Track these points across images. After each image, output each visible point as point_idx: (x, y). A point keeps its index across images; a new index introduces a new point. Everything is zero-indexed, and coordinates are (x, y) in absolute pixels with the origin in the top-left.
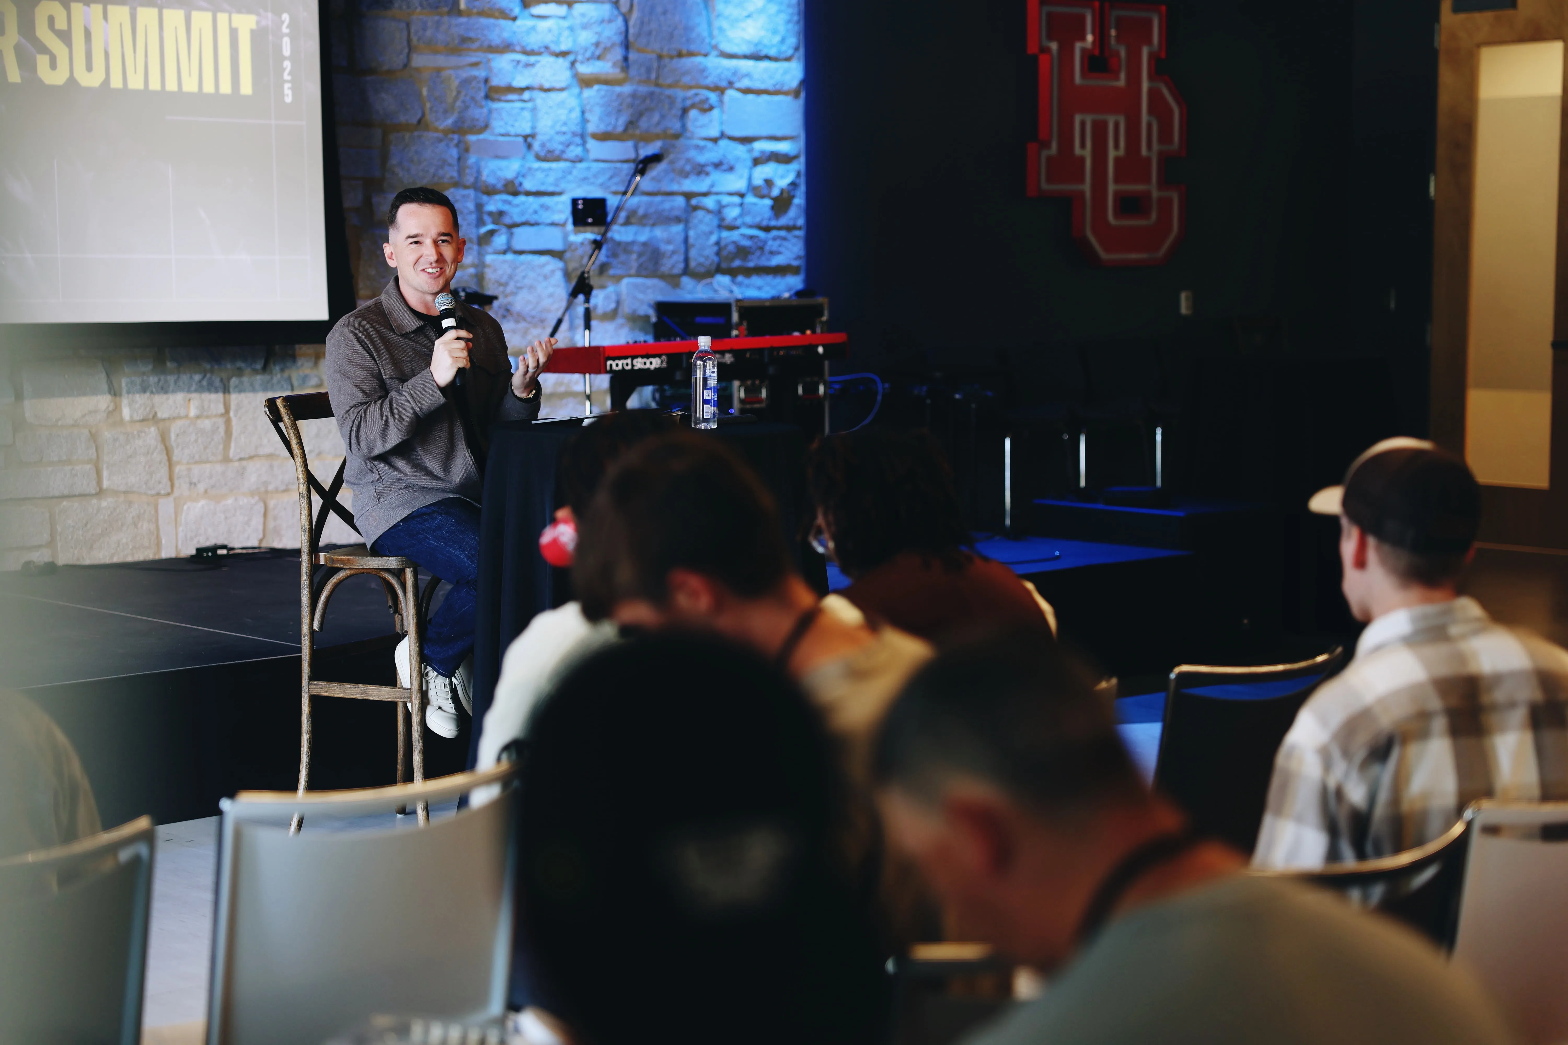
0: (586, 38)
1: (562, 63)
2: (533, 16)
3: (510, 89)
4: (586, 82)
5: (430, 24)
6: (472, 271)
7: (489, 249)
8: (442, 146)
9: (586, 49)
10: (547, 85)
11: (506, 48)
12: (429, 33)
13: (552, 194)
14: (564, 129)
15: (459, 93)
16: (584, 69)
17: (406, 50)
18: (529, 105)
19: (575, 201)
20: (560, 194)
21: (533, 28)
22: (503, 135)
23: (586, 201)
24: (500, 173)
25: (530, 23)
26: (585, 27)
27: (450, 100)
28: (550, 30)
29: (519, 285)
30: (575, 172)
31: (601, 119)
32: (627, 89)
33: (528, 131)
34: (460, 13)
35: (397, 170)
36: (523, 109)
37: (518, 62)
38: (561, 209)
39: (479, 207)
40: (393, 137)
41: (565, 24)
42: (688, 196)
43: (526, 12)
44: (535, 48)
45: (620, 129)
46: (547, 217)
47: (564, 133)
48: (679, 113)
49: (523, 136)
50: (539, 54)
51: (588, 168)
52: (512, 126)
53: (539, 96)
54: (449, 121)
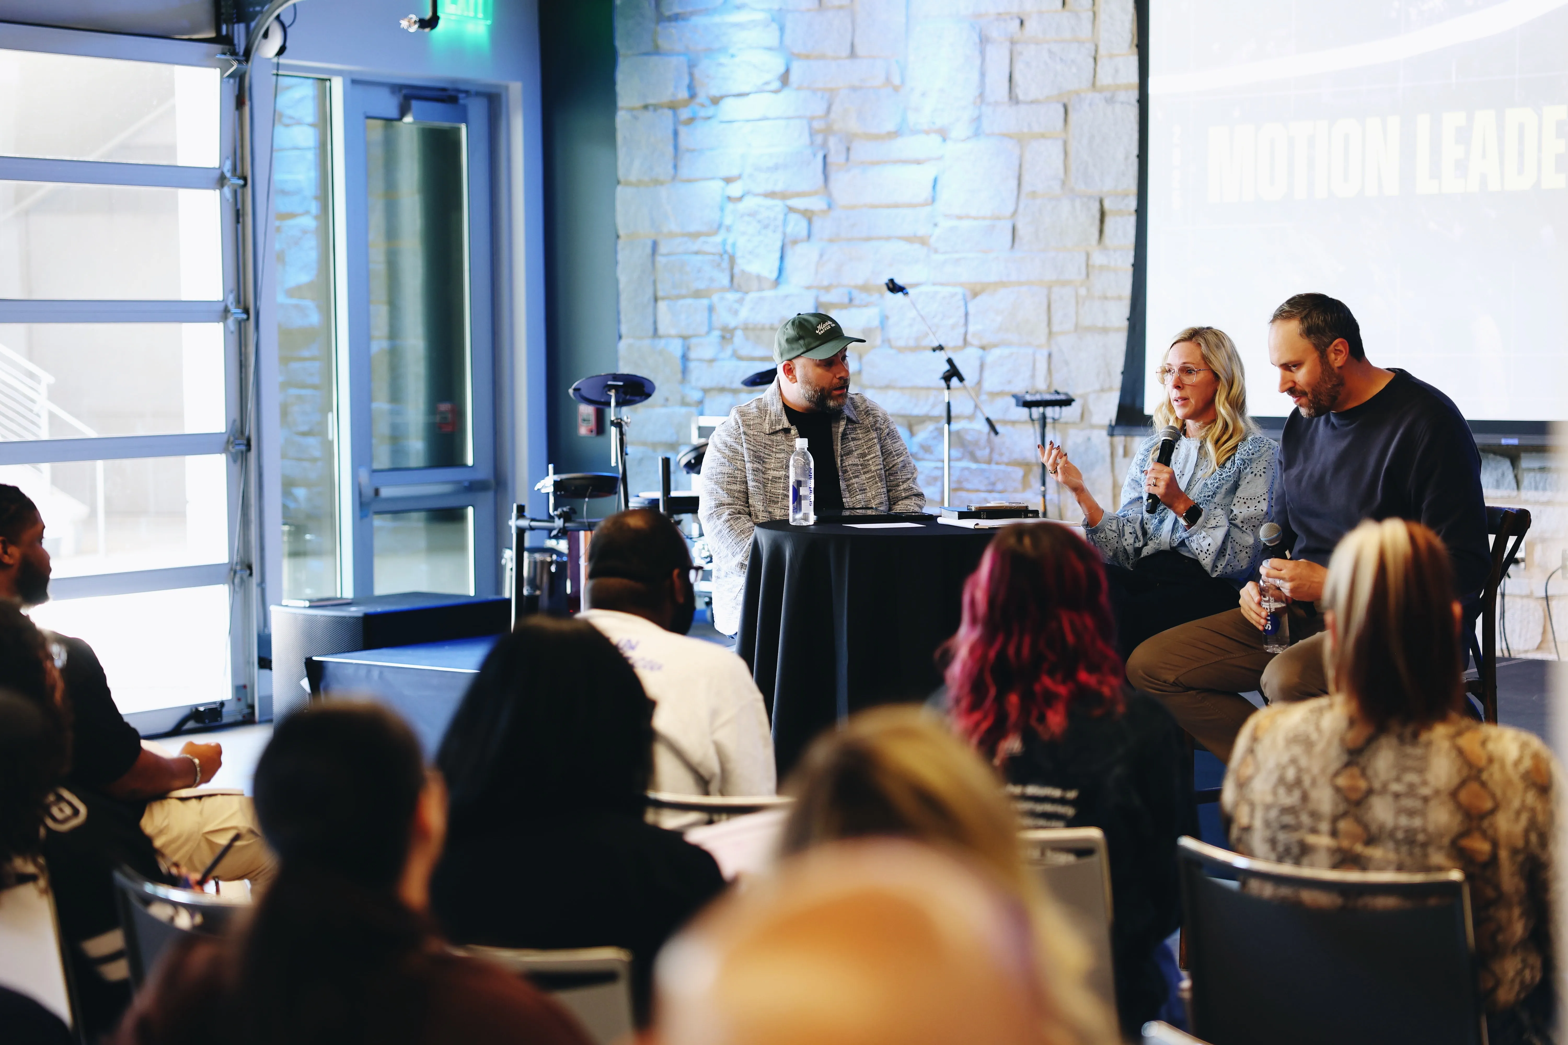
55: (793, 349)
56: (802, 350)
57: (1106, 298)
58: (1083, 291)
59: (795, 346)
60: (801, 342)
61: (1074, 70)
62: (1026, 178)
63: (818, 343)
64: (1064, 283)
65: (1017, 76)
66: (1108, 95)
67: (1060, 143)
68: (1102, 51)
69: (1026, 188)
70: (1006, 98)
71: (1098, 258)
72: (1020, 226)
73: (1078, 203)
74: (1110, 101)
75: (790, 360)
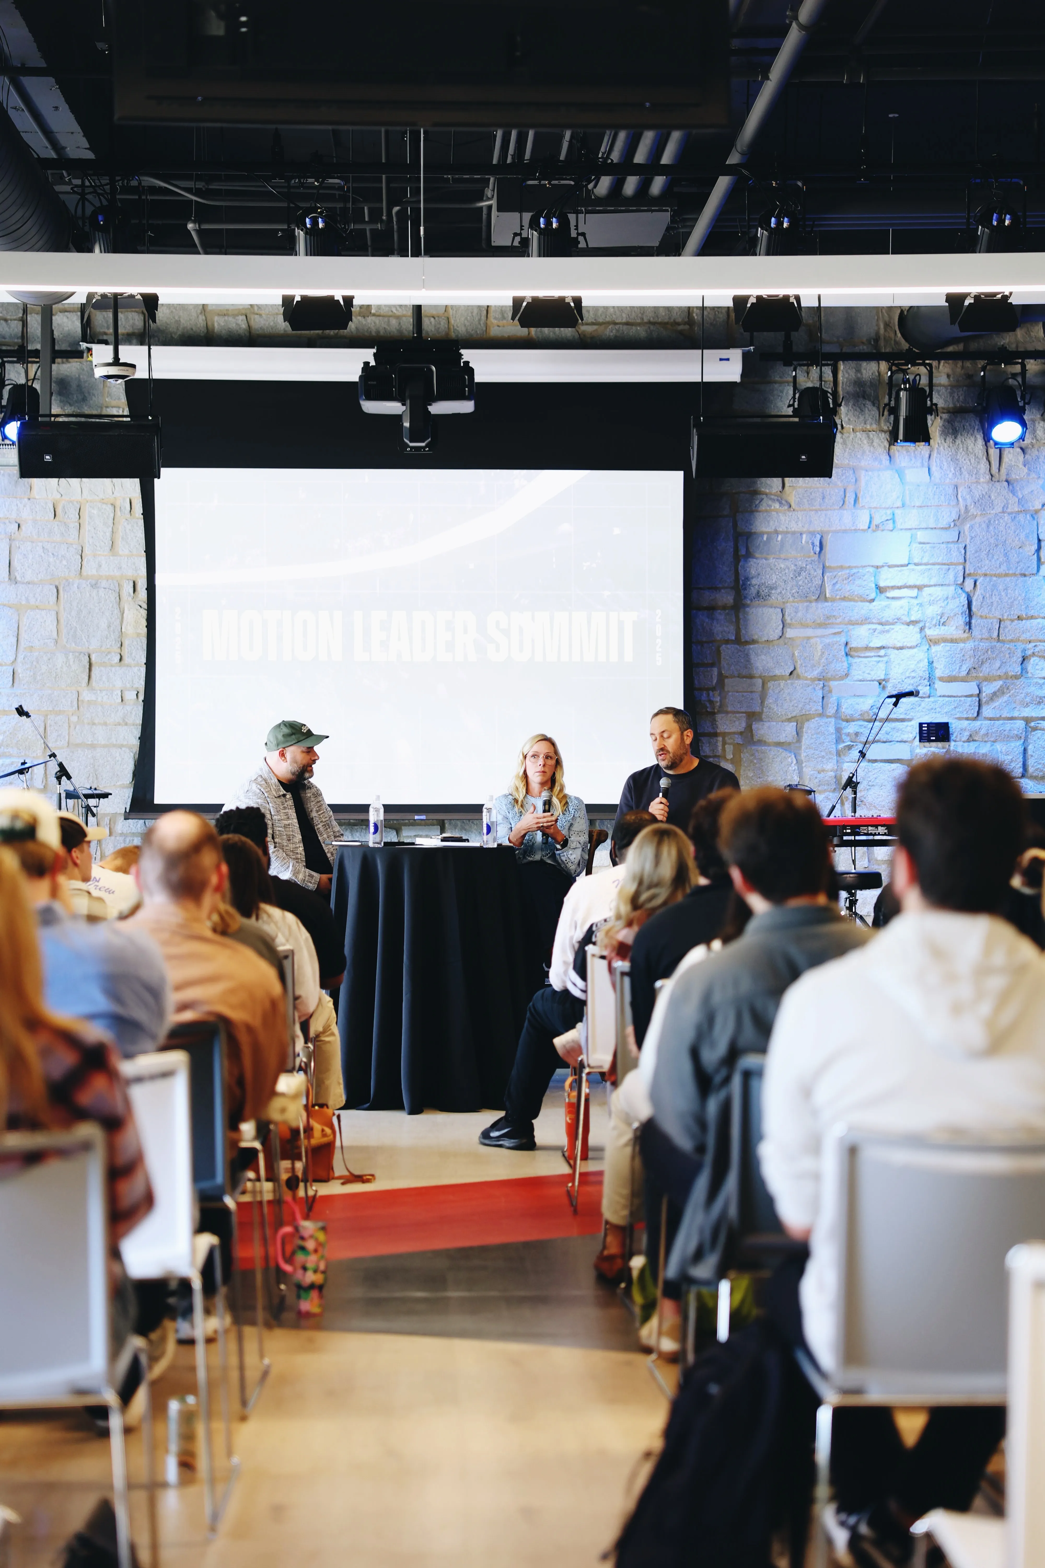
0: (932, 611)
1: (914, 630)
2: (888, 598)
3: (867, 648)
4: (933, 642)
5: (800, 608)
6: (832, 774)
7: (847, 759)
8: (809, 689)
9: (932, 619)
10: (899, 645)
11: (865, 621)
12: (800, 614)
13: (903, 720)
14: (913, 674)
15: (823, 653)
16: (930, 632)
17: (781, 627)
18: (885, 659)
19: (921, 725)
20: (910, 720)
21: (887, 606)
22: (860, 681)
23: (929, 725)
24: (857, 707)
25: (885, 603)
26: (931, 603)
27: (816, 658)
28: (902, 607)
29: (870, 783)
30: (923, 705)
31: (945, 667)
32: (970, 645)
33: (882, 677)
34: (826, 600)
35: (773, 706)
36: (879, 662)
37: (875, 630)
38: (912, 731)
39: (838, 730)
40: (770, 684)
41: (915, 602)
42: (1027, 720)
43: (883, 596)
44: (890, 620)
45: (963, 673)
46: (897, 736)
47: (914, 677)
48: (1021, 659)
49: (878, 681)
50: (893, 624)
51: (935, 702)
52: (869, 674)
53: (893, 653)
54: (815, 673)
55: (287, 741)
56: (294, 742)
57: (94, 724)
58: (74, 719)
59: (289, 739)
60: (293, 737)
61: (64, 562)
62: (23, 636)
63: (304, 737)
64: (59, 713)
65: (15, 563)
66: (94, 582)
67: (54, 613)
68: (87, 551)
69: (23, 644)
70: (7, 579)
71: (86, 696)
72: (19, 670)
73: (71, 656)
74: (95, 586)
75: (284, 748)
